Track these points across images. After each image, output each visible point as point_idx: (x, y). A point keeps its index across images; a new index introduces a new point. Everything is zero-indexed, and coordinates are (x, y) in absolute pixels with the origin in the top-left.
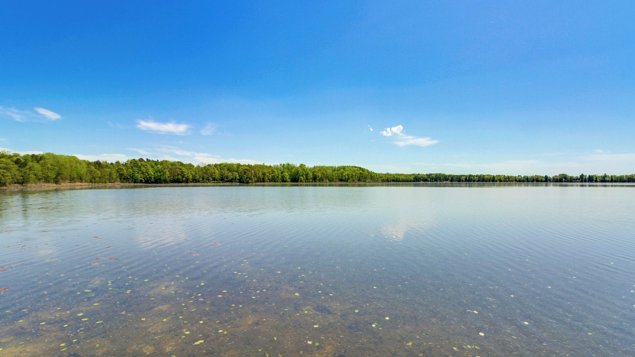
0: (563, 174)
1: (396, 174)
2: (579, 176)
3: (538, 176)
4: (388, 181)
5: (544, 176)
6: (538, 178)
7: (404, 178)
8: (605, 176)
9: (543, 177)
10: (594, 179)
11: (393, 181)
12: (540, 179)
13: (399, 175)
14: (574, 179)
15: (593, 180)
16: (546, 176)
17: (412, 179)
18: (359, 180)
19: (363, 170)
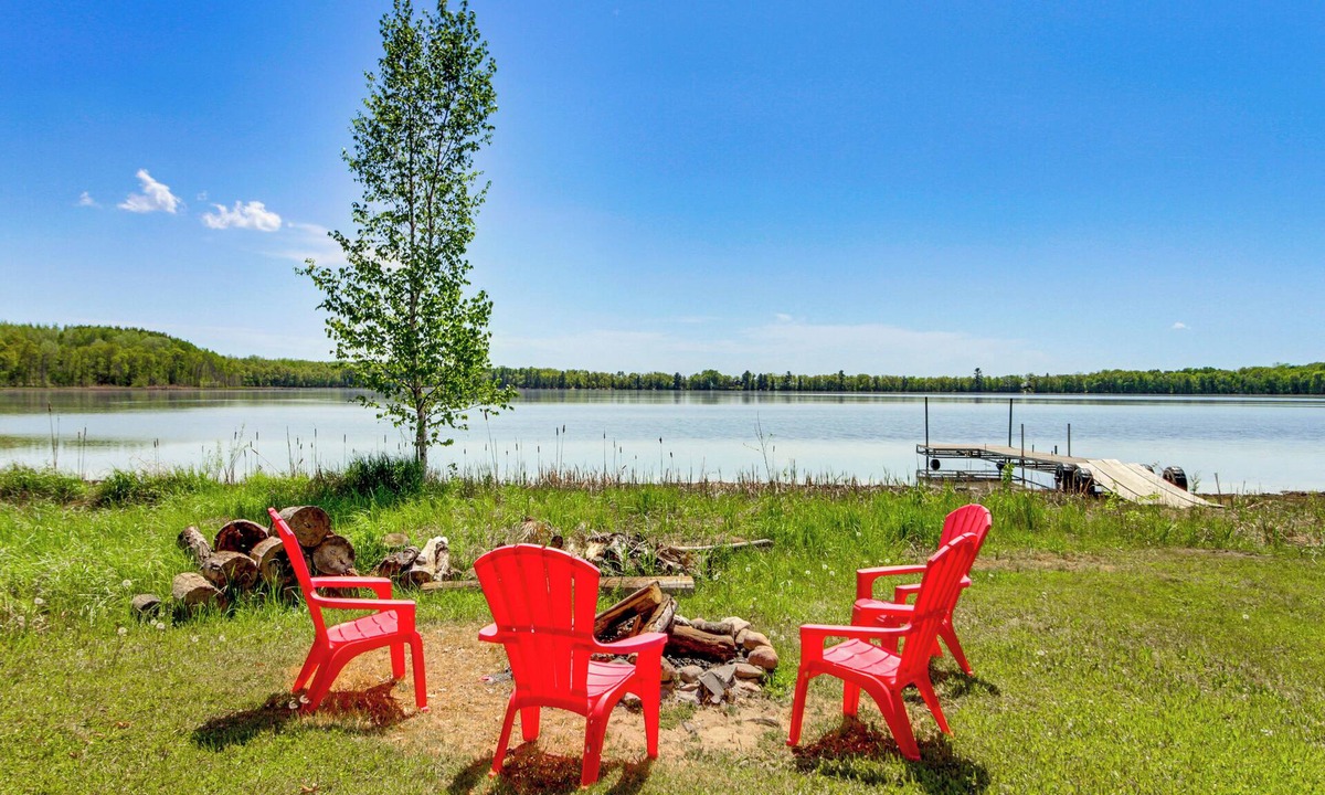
0: (711, 371)
1: (283, 361)
2: (741, 377)
3: (660, 374)
4: (257, 384)
5: (673, 374)
6: (660, 380)
7: (313, 375)
8: (789, 377)
9: (670, 377)
10: (769, 383)
11: (275, 383)
12: (664, 383)
13: (292, 363)
14: (732, 384)
15: (767, 385)
16: (677, 374)
17: (338, 378)
18: (172, 381)
19: (186, 346)
